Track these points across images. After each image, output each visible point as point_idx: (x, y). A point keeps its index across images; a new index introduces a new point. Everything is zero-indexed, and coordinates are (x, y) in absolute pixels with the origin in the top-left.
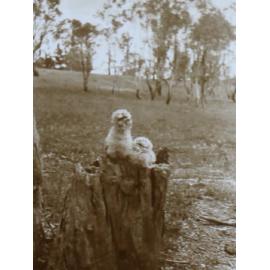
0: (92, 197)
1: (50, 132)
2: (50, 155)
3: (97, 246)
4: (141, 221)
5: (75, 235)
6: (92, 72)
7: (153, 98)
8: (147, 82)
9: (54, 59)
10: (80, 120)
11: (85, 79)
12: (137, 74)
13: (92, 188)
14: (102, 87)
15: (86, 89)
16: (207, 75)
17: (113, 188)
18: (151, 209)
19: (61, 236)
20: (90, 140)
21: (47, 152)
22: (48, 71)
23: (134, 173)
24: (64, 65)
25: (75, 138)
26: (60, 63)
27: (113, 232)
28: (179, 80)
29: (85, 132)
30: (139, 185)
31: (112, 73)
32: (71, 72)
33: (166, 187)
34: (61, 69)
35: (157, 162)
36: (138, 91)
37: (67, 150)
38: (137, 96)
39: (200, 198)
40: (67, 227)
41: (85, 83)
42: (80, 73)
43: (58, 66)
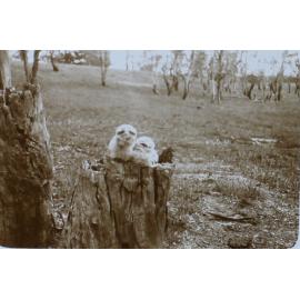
0: (97, 193)
1: (67, 126)
2: (67, 148)
3: (102, 239)
4: (143, 216)
5: (81, 227)
6: (110, 67)
7: (169, 94)
8: (164, 77)
9: (73, 54)
10: (97, 114)
11: (103, 74)
12: (154, 69)
13: (96, 185)
14: (120, 82)
15: (104, 84)
16: (223, 72)
17: (117, 186)
18: (154, 205)
19: (68, 228)
20: (105, 134)
21: (63, 145)
22: (67, 66)
23: (137, 171)
24: (83, 60)
25: (91, 132)
26: (79, 58)
27: (116, 226)
28: (196, 76)
29: (102, 126)
30: (142, 184)
31: (130, 69)
32: (89, 67)
33: (168, 185)
34: (80, 64)
35: (160, 162)
36: (155, 86)
37: (82, 143)
38: (154, 91)
39: (208, 193)
40: (74, 219)
41: (103, 79)
42: (99, 68)
43: (76, 61)
